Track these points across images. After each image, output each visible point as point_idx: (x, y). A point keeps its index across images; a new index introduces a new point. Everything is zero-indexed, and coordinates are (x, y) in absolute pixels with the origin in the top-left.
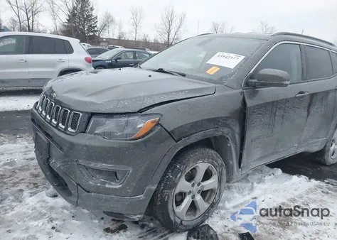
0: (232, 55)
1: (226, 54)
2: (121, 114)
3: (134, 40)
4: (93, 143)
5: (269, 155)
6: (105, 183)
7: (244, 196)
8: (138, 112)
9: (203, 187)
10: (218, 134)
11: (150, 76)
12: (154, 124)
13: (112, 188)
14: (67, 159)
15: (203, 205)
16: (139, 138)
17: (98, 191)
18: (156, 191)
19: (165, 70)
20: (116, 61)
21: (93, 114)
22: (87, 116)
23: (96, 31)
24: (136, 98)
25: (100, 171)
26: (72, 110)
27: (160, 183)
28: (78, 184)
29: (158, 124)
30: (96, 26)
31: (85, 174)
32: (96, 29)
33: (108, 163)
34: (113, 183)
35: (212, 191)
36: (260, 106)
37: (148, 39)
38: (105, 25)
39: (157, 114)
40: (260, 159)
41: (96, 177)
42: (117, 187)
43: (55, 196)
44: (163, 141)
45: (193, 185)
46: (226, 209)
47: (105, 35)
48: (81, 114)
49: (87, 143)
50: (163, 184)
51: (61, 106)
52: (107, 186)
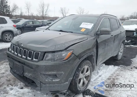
0: (89, 23)
1: (86, 23)
2: (58, 51)
3: (28, 15)
4: (47, 64)
5: (104, 59)
6: (52, 80)
7: (96, 76)
8: (65, 49)
9: (86, 75)
10: (91, 54)
11: (60, 34)
12: (71, 54)
13: (56, 81)
14: (35, 72)
15: (86, 82)
16: (66, 60)
17: (49, 83)
18: (72, 79)
19: (64, 31)
20: (25, 26)
21: (45, 52)
22: (43, 53)
23: (10, 12)
24: (61, 44)
25: (50, 75)
26: (34, 51)
27: (74, 76)
28: (41, 82)
29: (73, 53)
30: (10, 10)
31: (44, 77)
32: (10, 11)
33: (55, 72)
34: (56, 79)
35: (88, 76)
36: (101, 42)
37: (33, 15)
38: (14, 10)
39: (72, 50)
40: (101, 61)
41: (48, 78)
42: (58, 80)
43: (22, 88)
44: (75, 60)
45: (83, 75)
46: (92, 82)
47: (14, 14)
48: (40, 53)
49: (45, 65)
50: (75, 77)
51: (27, 50)
52: (54, 81)
